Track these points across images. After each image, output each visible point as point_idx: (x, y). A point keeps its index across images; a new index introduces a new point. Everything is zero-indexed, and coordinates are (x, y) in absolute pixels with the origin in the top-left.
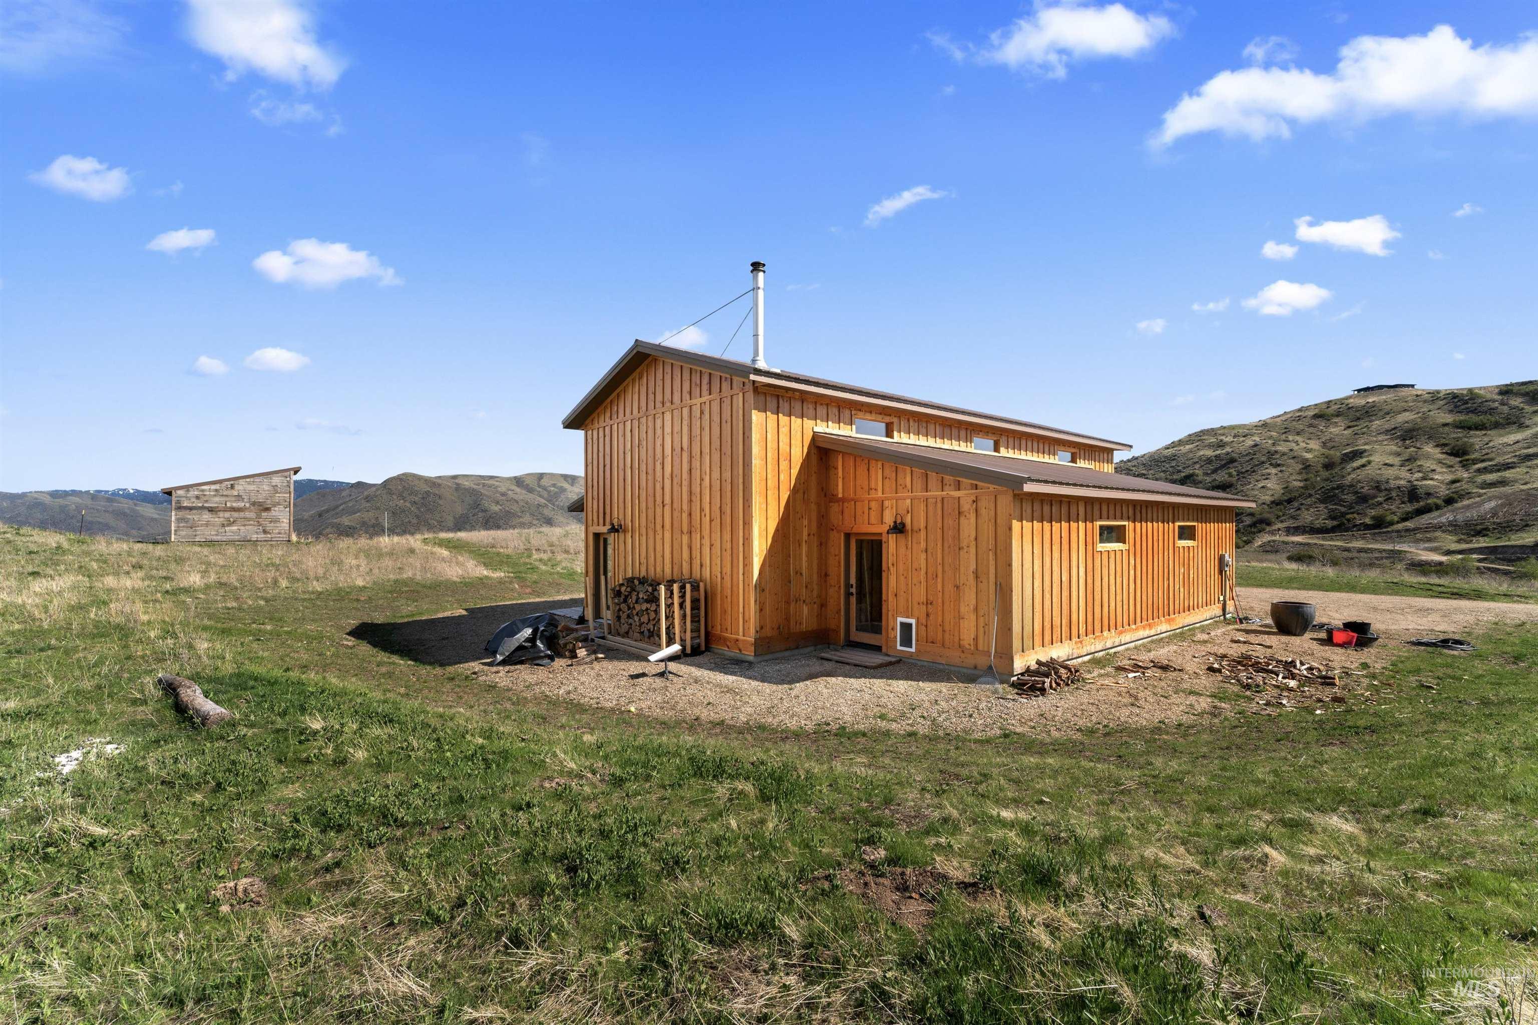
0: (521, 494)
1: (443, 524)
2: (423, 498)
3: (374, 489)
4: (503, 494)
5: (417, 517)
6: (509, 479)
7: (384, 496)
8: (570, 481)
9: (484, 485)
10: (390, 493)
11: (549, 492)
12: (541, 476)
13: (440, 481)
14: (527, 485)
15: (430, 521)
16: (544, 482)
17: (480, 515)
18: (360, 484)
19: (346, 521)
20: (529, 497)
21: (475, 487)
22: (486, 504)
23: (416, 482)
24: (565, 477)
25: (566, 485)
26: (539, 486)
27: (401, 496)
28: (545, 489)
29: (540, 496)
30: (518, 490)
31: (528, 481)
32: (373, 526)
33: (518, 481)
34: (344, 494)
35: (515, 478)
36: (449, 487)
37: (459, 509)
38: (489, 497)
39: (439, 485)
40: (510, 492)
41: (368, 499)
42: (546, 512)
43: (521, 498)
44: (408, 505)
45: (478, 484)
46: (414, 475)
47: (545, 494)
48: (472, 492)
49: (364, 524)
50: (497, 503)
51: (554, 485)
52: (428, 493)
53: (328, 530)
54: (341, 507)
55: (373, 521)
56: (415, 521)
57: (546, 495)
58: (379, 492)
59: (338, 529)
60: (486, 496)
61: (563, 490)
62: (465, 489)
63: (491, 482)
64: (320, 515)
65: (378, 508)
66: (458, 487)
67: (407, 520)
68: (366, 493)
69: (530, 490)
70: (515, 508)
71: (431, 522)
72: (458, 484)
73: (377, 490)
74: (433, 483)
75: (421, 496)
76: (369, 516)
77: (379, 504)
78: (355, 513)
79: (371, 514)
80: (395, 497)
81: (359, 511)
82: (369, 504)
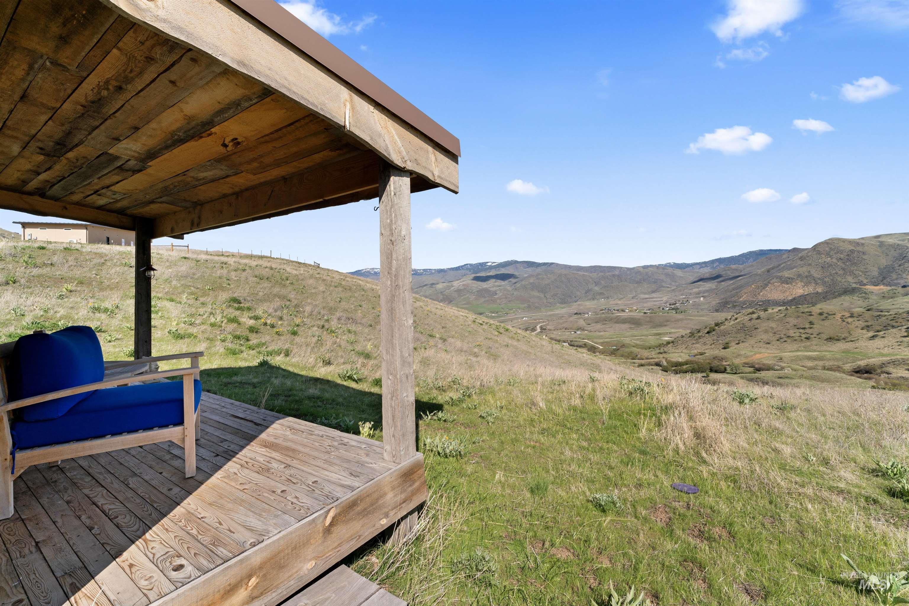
1: (868, 274)
2: (848, 255)
3: (806, 252)
5: (844, 269)
7: (815, 256)
10: (819, 253)
15: (854, 272)
18: (795, 250)
19: (786, 274)
21: (901, 242)
23: (841, 244)
27: (828, 255)
32: (806, 277)
34: (784, 256)
36: (873, 245)
37: (884, 262)
41: (801, 259)
44: (834, 260)
46: (839, 239)
48: (896, 247)
49: (799, 276)
52: (852, 251)
53: (773, 280)
54: (782, 266)
55: (806, 274)
56: (841, 272)
58: (810, 254)
59: (781, 279)
62: (890, 245)
64: (768, 271)
65: (810, 265)
66: (882, 245)
67: (834, 272)
68: (800, 255)
72: (882, 242)
73: (808, 252)
75: (846, 254)
76: (803, 270)
77: (810, 262)
78: (793, 269)
79: (805, 269)
80: (823, 256)
81: (795, 267)
82: (802, 262)
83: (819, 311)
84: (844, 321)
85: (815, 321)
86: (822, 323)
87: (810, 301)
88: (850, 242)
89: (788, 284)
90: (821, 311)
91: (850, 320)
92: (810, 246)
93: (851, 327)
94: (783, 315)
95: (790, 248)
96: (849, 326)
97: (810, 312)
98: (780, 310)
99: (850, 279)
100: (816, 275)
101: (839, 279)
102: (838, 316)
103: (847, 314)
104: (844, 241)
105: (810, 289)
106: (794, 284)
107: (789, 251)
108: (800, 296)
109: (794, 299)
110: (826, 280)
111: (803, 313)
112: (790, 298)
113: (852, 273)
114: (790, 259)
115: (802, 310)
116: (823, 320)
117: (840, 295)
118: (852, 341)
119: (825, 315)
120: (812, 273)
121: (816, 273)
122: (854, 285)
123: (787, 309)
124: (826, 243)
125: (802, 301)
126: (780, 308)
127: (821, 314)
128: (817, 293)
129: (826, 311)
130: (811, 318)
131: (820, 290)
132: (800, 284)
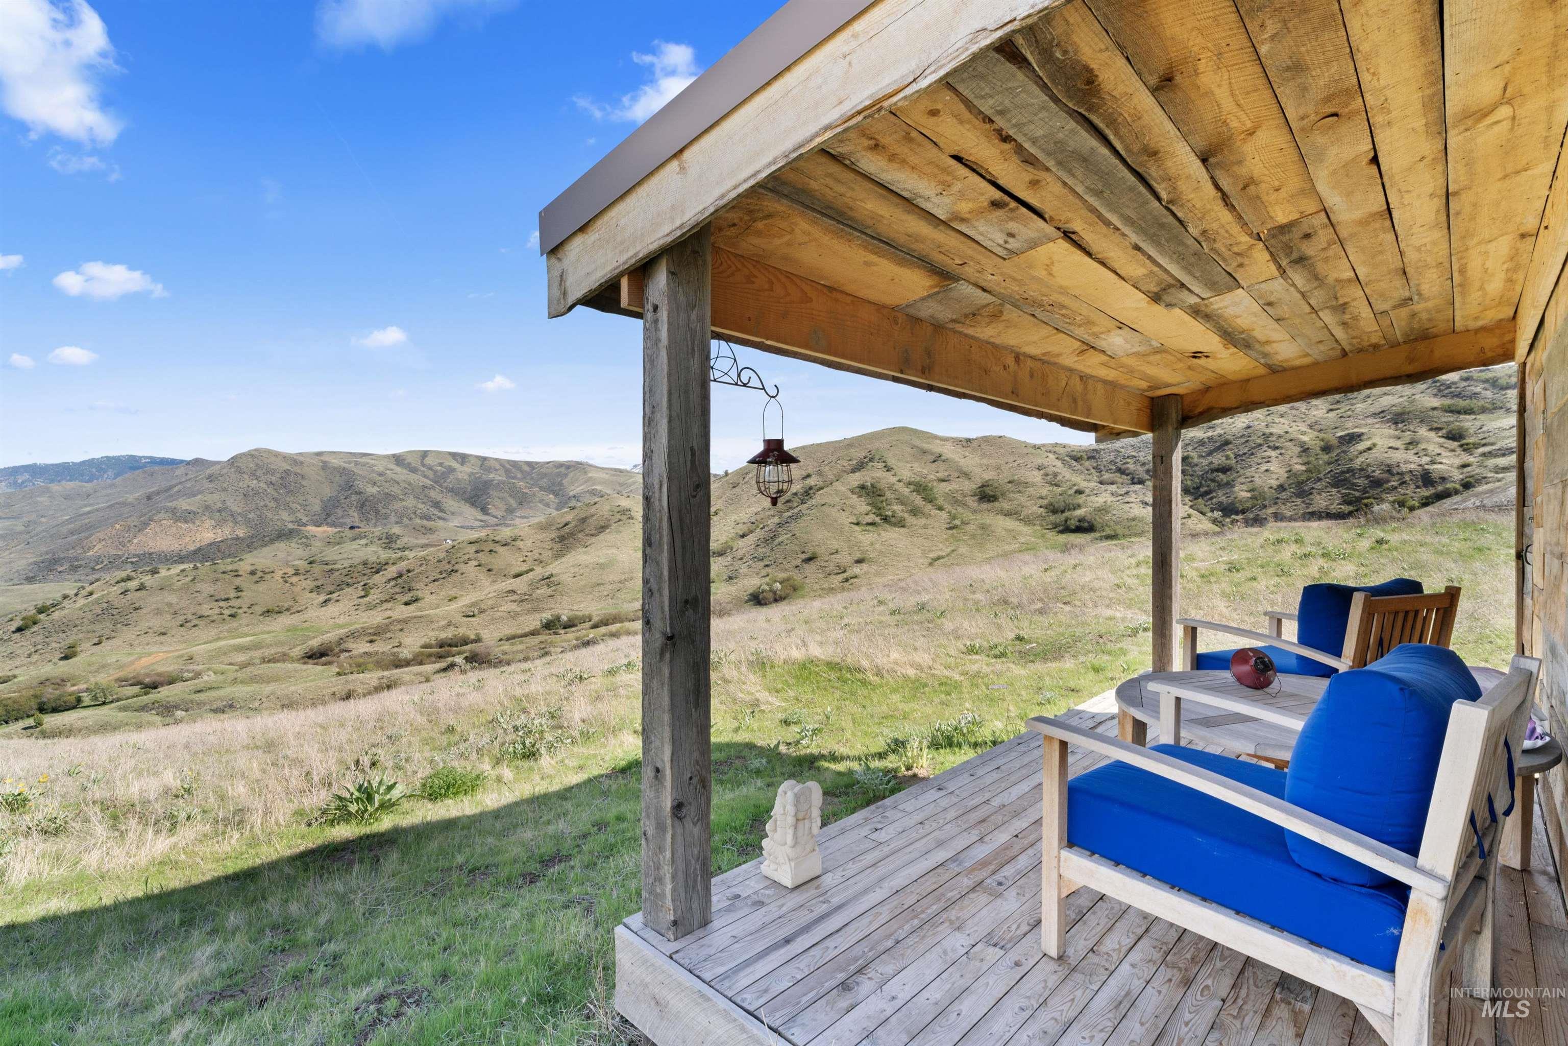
0: (401, 474)
1: (307, 508)
2: (282, 478)
3: (219, 467)
4: (380, 475)
5: (275, 499)
6: (387, 457)
7: (233, 476)
8: (460, 460)
9: (356, 463)
10: (240, 471)
11: (435, 472)
12: (425, 454)
13: (301, 459)
14: (409, 464)
15: (291, 505)
16: (429, 461)
17: (354, 497)
18: (198, 462)
19: (184, 504)
20: (413, 478)
21: (346, 465)
22: (360, 485)
23: (273, 459)
24: (454, 455)
25: (455, 465)
26: (423, 465)
27: (253, 475)
28: (430, 468)
29: (425, 476)
30: (398, 469)
31: (409, 459)
32: (219, 511)
33: (398, 459)
34: (178, 472)
35: (394, 456)
36: (314, 465)
37: (328, 492)
38: (364, 478)
39: (302, 463)
40: (388, 472)
41: (211, 478)
42: (433, 494)
43: (403, 478)
44: (263, 485)
45: (350, 463)
46: (269, 452)
47: (430, 473)
48: (343, 471)
49: (207, 508)
50: (375, 484)
51: (441, 464)
52: (287, 472)
53: (162, 515)
54: (176, 489)
55: (219, 505)
56: (272, 504)
57: (431, 476)
58: (225, 471)
59: (174, 514)
60: (359, 475)
61: (452, 470)
62: (334, 468)
63: (364, 460)
64: (149, 498)
65: (225, 490)
66: (325, 466)
67: (262, 503)
68: (208, 472)
69: (414, 470)
70: (396, 490)
71: (294, 506)
72: (324, 462)
73: (222, 468)
74: (295, 460)
75: (278, 475)
76: (214, 499)
77: (225, 485)
78: (195, 495)
79: (216, 497)
80: (246, 476)
81: (200, 493)
82: (213, 485)
83: (249, 568)
84: (286, 582)
85: (244, 586)
86: (255, 587)
87: (227, 552)
88: (285, 457)
89: (186, 522)
90: (253, 568)
91: (295, 579)
92: (225, 458)
93: (297, 589)
94: (190, 578)
95: (189, 458)
96: (294, 588)
97: (236, 571)
98: (183, 571)
99: (284, 515)
100: (236, 509)
101: (270, 515)
102: (278, 574)
103: (291, 571)
104: (276, 454)
105: (226, 532)
106: (198, 523)
107: (188, 463)
108: (211, 544)
109: (200, 549)
110: (250, 516)
111: (224, 573)
112: (192, 548)
113: (287, 506)
114: (189, 477)
115: (222, 568)
116: (257, 582)
117: (272, 541)
118: (298, 612)
119: (260, 574)
120: (228, 504)
121: (235, 505)
122: (291, 526)
123: (195, 568)
124: (250, 455)
125: (214, 553)
126: (182, 567)
127: (253, 573)
128: (238, 538)
129: (260, 568)
130: (238, 582)
131: (241, 533)
132: (209, 523)
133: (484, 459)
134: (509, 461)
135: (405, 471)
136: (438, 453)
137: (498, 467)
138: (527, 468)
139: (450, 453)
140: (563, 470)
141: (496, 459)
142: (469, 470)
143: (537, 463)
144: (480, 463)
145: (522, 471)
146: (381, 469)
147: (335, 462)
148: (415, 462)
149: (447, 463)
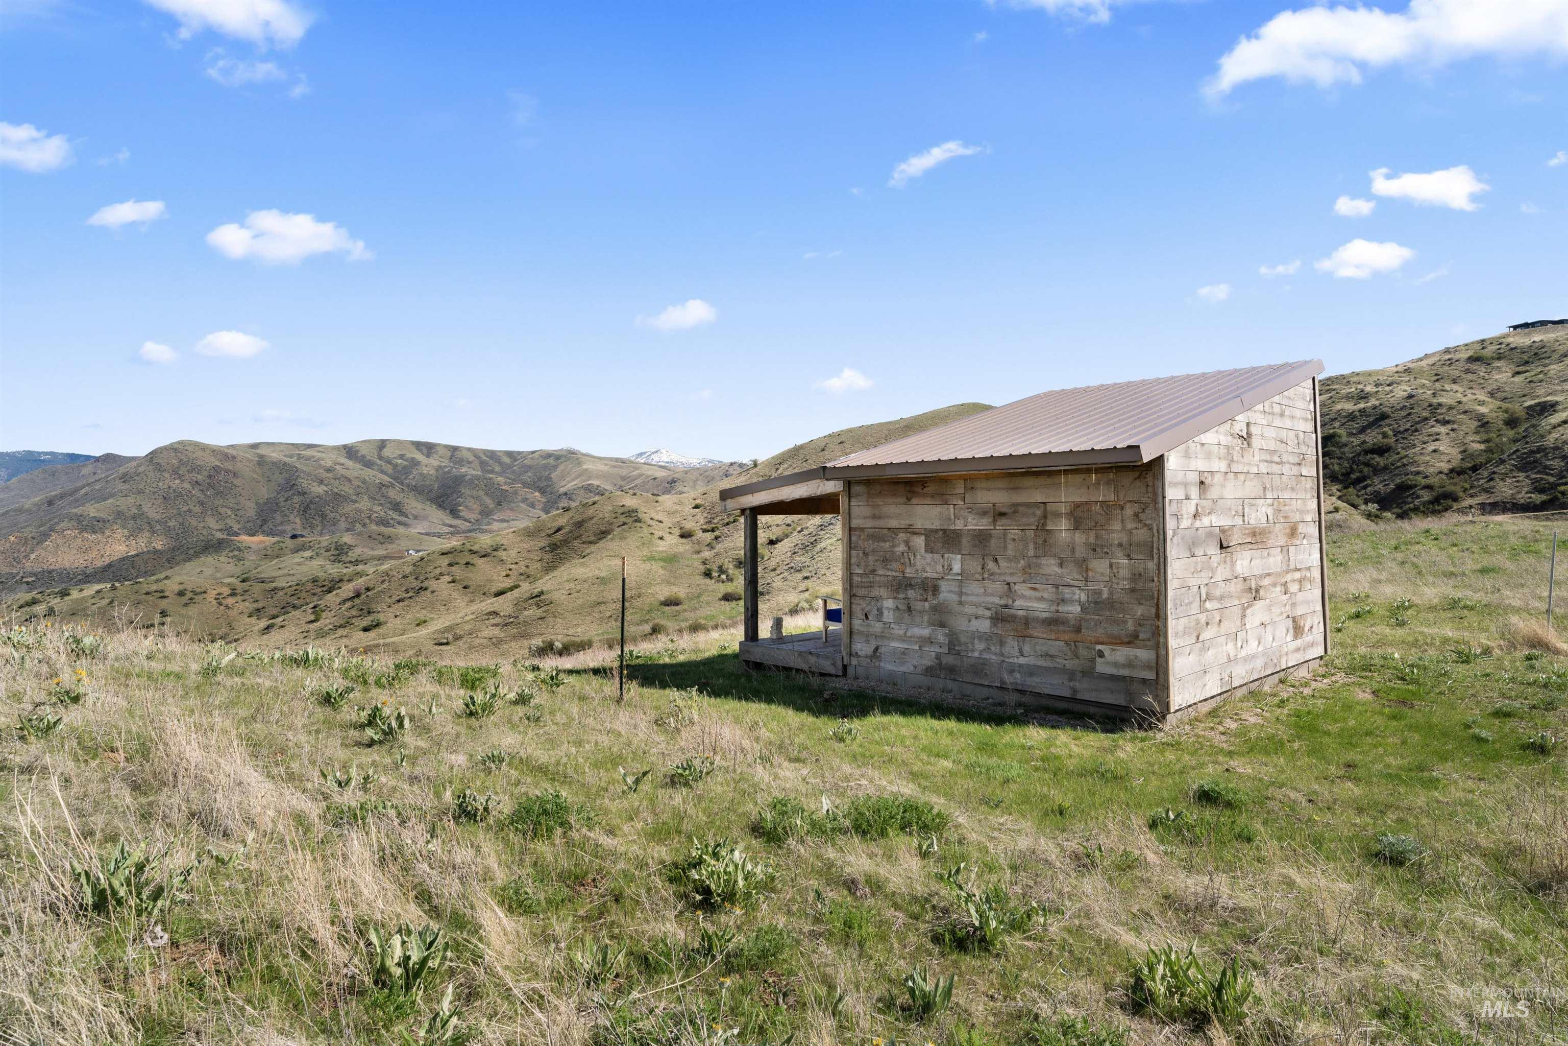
0: (354, 469)
1: (241, 513)
2: (210, 476)
3: (134, 464)
4: (329, 470)
5: (202, 503)
6: (337, 448)
7: (151, 474)
8: (425, 451)
9: (299, 457)
10: (159, 469)
11: (395, 466)
12: (382, 444)
13: (234, 453)
14: (363, 456)
15: (220, 509)
16: (387, 452)
17: (296, 499)
18: (109, 458)
19: (91, 510)
20: (368, 474)
21: (287, 460)
22: (304, 483)
23: (200, 454)
24: (418, 445)
25: (419, 457)
26: (380, 458)
27: (175, 473)
28: (389, 462)
29: (382, 472)
30: (350, 463)
31: (364, 451)
32: (134, 518)
33: (350, 451)
34: (86, 471)
35: (345, 447)
36: (249, 460)
37: (264, 492)
38: (309, 474)
39: (234, 457)
40: (337, 467)
41: (125, 478)
42: (392, 494)
43: (356, 474)
44: (187, 486)
45: (291, 456)
46: (196, 445)
47: (389, 469)
48: (282, 467)
49: (119, 514)
50: (321, 482)
51: (402, 457)
52: (216, 469)
53: (65, 524)
54: (83, 492)
55: (134, 510)
56: (197, 509)
57: (390, 471)
58: (141, 469)
59: (80, 522)
60: (303, 471)
61: (415, 463)
62: (273, 463)
63: (308, 453)
64: (50, 503)
65: (141, 492)
66: (262, 461)
67: (185, 508)
68: (122, 470)
69: (368, 464)
70: (347, 489)
71: (223, 510)
72: (261, 456)
73: (139, 466)
74: (224, 454)
75: (206, 473)
76: (127, 503)
77: (141, 486)
78: (105, 499)
79: (130, 500)
80: (167, 475)
81: (112, 496)
82: (127, 486)
83: (177, 588)
84: (220, 604)
85: (170, 610)
86: (183, 611)
87: (143, 569)
88: (215, 451)
89: (94, 532)
90: (181, 587)
91: (230, 601)
92: (143, 453)
93: (233, 613)
94: (107, 601)
95: (98, 454)
96: (230, 612)
97: (162, 591)
98: (98, 592)
99: (212, 522)
100: (152, 515)
101: (194, 523)
102: (212, 594)
103: (226, 591)
104: (204, 448)
105: (140, 544)
106: (107, 533)
107: (97, 459)
108: (123, 559)
109: (110, 565)
110: (171, 524)
111: (147, 594)
112: (99, 564)
113: (216, 512)
114: (97, 477)
115: (145, 588)
116: (186, 605)
117: (197, 555)
118: (236, 641)
119: (189, 595)
120: (145, 509)
121: (152, 511)
122: (219, 535)
123: (114, 588)
124: (174, 449)
125: (127, 570)
126: (97, 587)
127: (181, 594)
128: (156, 551)
129: (189, 588)
130: (164, 604)
131: (159, 545)
132: (120, 533)
133: (455, 449)
134: (485, 452)
135: (359, 466)
136: (399, 443)
137: (471, 458)
138: (507, 460)
139: (413, 443)
140: (551, 461)
141: (469, 449)
142: (436, 463)
143: (519, 453)
144: (449, 454)
145: (501, 463)
146: (329, 463)
147: (275, 455)
148: (369, 453)
149: (409, 455)
